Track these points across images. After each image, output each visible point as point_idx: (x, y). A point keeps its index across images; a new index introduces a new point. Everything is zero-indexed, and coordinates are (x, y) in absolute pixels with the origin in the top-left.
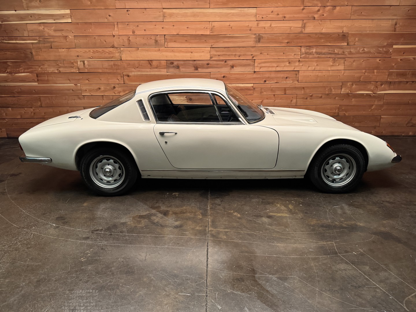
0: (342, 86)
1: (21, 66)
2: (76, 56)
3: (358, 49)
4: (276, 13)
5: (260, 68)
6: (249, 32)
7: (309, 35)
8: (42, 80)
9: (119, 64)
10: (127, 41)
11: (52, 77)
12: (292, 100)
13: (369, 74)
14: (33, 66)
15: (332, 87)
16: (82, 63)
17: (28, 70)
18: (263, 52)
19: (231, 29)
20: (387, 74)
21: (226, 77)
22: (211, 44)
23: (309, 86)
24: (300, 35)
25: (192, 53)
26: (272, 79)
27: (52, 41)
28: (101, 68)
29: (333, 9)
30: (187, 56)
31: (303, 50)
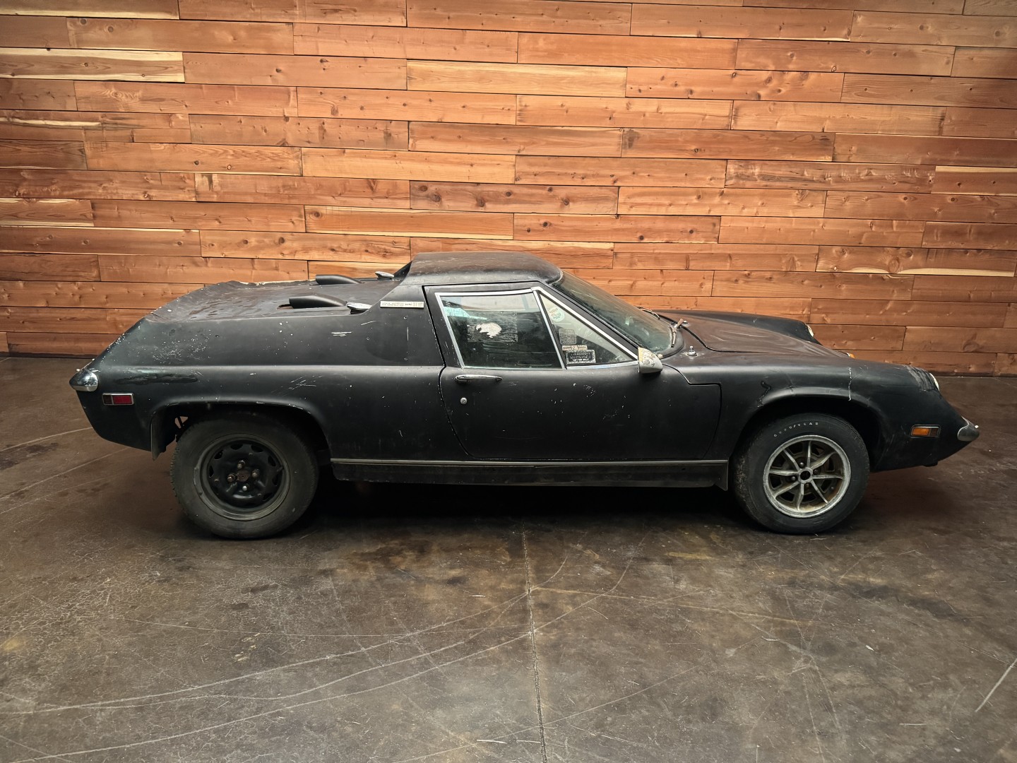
0: (818, 254)
1: (55, 181)
2: (192, 163)
3: (857, 171)
4: (673, 82)
5: (631, 207)
6: (607, 123)
7: (746, 135)
8: (103, 217)
9: (296, 185)
10: (317, 132)
11: (130, 210)
12: (701, 285)
13: (881, 230)
14: (85, 182)
15: (797, 255)
16: (206, 179)
17: (71, 193)
18: (638, 169)
19: (565, 113)
20: (921, 231)
21: (551, 224)
22: (517, 148)
23: (744, 252)
24: (726, 134)
25: (472, 165)
26: (659, 232)
27: (135, 125)
28: (251, 194)
29: (802, 80)
30: (460, 173)
31: (732, 168)
